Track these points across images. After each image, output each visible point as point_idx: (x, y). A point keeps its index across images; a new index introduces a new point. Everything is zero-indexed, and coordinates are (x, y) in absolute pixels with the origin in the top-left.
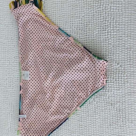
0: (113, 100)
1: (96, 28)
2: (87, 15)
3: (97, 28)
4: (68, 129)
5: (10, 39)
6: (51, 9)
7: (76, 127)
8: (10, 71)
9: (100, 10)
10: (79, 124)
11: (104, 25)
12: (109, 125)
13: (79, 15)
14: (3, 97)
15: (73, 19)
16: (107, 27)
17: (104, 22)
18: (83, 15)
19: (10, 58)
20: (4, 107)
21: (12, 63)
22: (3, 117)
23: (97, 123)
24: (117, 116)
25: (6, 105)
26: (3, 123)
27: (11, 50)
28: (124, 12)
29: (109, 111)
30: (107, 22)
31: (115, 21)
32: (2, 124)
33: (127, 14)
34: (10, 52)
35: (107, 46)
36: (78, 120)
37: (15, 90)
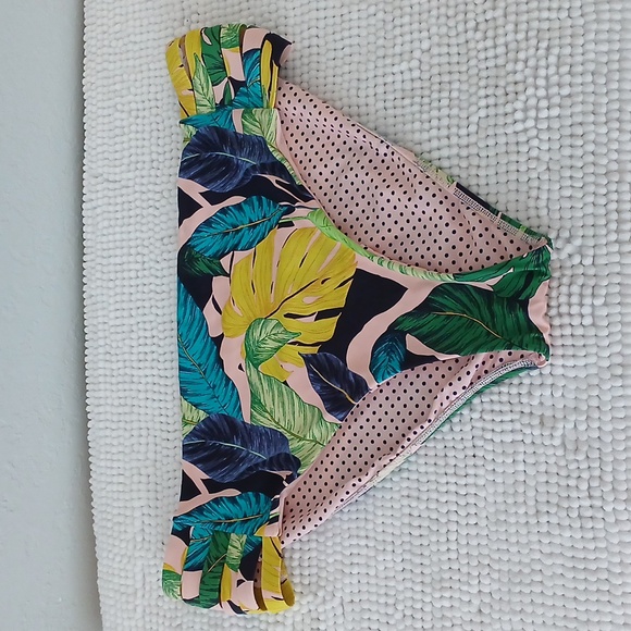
0: (549, 403)
1: (476, 93)
2: (439, 45)
3: (482, 92)
4: (363, 533)
5: (147, 166)
6: (302, 32)
7: (397, 523)
8: (145, 296)
9: (494, 19)
10: (407, 511)
11: (511, 78)
12: (532, 512)
13: (407, 47)
14: (116, 402)
15: (385, 66)
16: (520, 88)
17: (510, 67)
18: (425, 45)
19: (146, 243)
20: (120, 444)
21: (152, 264)
22: (115, 488)
23: (481, 504)
24: (563, 473)
25: (127, 435)
26: (115, 511)
27: (151, 210)
28: (594, 17)
29: (530, 450)
30: (520, 66)
31: (553, 59)
32: (109, 517)
33: (606, 26)
34: (144, 221)
35: (523, 168)
36: (405, 493)
37: (162, 373)
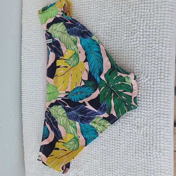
0: (140, 122)
1: (123, 32)
2: (114, 18)
3: (125, 32)
4: (90, 153)
5: (37, 46)
6: (78, 11)
7: (99, 152)
8: (36, 83)
9: (129, 11)
10: (101, 149)
11: (133, 29)
12: (134, 152)
13: (106, 18)
14: (29, 111)
15: (99, 23)
16: (135, 32)
17: (133, 25)
18: (111, 17)
19: (37, 68)
20: (30, 123)
21: (38, 74)
22: (28, 134)
23: (121, 149)
24: (143, 142)
25: (31, 120)
26: (28, 141)
27: (38, 59)
28: (156, 12)
29: (134, 135)
30: (136, 25)
31: (145, 24)
32: (27, 142)
33: (160, 15)
34: (36, 62)
35: (135, 55)
36: (101, 143)
37: (40, 104)
